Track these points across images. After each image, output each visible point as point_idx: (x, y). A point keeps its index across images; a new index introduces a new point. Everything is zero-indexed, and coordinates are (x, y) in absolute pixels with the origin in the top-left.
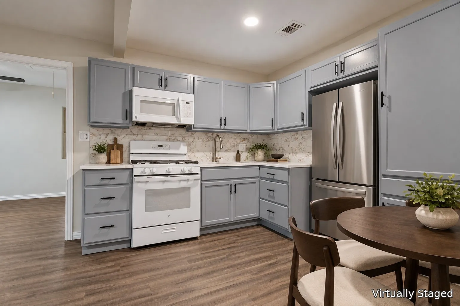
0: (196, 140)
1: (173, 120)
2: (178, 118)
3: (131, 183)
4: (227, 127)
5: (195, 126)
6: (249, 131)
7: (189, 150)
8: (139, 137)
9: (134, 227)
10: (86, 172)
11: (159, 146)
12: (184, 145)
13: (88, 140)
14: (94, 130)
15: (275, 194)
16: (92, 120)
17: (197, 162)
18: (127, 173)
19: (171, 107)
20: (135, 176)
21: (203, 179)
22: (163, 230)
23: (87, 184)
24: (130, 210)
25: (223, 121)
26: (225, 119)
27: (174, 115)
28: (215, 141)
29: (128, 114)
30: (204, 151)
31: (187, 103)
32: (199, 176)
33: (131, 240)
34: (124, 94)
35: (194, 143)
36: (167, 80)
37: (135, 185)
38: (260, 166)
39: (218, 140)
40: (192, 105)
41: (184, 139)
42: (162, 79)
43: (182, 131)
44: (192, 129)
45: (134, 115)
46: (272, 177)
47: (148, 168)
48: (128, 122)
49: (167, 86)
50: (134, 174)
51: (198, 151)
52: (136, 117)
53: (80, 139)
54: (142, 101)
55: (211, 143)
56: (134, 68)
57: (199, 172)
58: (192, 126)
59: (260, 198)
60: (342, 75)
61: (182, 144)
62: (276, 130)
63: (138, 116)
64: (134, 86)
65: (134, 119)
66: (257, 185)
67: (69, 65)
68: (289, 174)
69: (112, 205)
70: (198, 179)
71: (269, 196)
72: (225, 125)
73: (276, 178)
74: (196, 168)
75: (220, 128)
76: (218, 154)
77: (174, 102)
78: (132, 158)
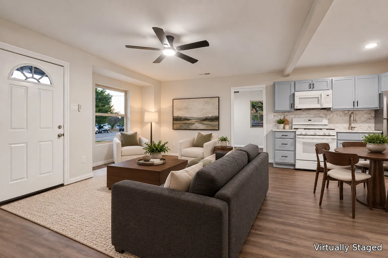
0: (336, 115)
1: (317, 106)
2: (321, 105)
3: (295, 139)
4: (358, 107)
5: (333, 108)
7: (330, 122)
8: (297, 116)
9: (297, 158)
11: (309, 120)
12: (326, 120)
13: (272, 118)
14: (276, 114)
16: (276, 110)
17: (334, 129)
18: (293, 134)
19: (317, 99)
20: (297, 135)
21: (338, 139)
22: (312, 163)
24: (295, 151)
25: (355, 103)
26: (357, 102)
27: (319, 103)
28: (350, 116)
29: (292, 105)
30: (341, 124)
31: (327, 96)
32: (335, 137)
33: (295, 165)
35: (333, 118)
36: (314, 84)
37: (297, 139)
39: (352, 115)
40: (331, 96)
41: (326, 116)
42: (310, 85)
43: (324, 111)
44: (331, 110)
45: (296, 106)
47: (304, 132)
48: (292, 109)
49: (314, 88)
50: (297, 134)
51: (337, 123)
52: (297, 107)
53: (269, 118)
54: (300, 98)
55: (347, 118)
56: (295, 82)
57: (335, 134)
58: (331, 108)
61: (324, 119)
63: (297, 106)
64: (295, 91)
65: (296, 108)
69: (287, 147)
70: (335, 139)
72: (357, 106)
74: (333, 133)
75: (353, 108)
76: (353, 125)
77: (319, 96)
78: (294, 127)
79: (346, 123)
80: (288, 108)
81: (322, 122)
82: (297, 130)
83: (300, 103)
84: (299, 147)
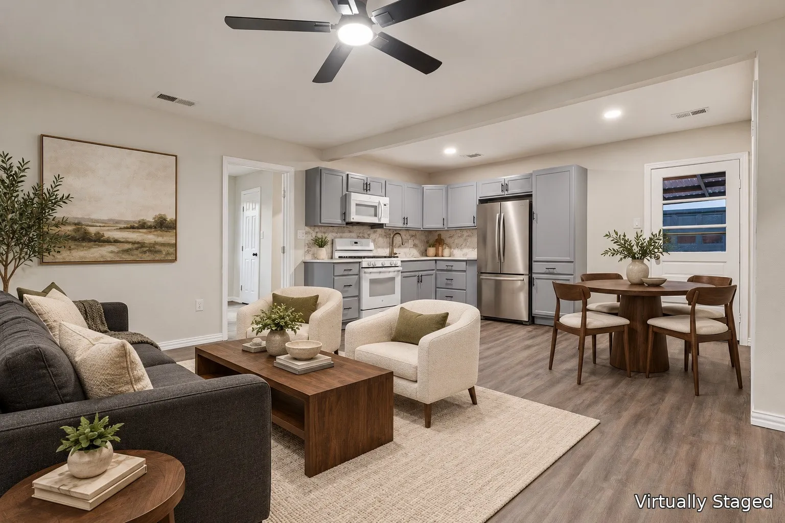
0: (378, 236)
1: (375, 220)
3: (358, 274)
4: (408, 226)
6: (422, 229)
9: (362, 309)
10: (335, 265)
11: (355, 243)
12: (370, 242)
13: (304, 238)
14: (309, 229)
15: (453, 282)
16: (322, 222)
18: (353, 266)
19: (373, 209)
20: (362, 268)
21: (402, 271)
23: (335, 275)
24: (359, 297)
25: (405, 220)
26: (407, 219)
27: (376, 215)
28: (393, 238)
29: (344, 214)
31: (385, 205)
34: (342, 198)
35: (379, 241)
36: (370, 186)
37: (362, 276)
38: (436, 260)
40: (388, 206)
41: (369, 236)
42: (366, 184)
44: (384, 227)
45: (351, 216)
46: (449, 268)
48: (344, 222)
49: (370, 190)
50: (362, 266)
51: (379, 247)
52: (353, 219)
53: (299, 237)
54: (357, 205)
55: (390, 241)
56: (348, 175)
57: (401, 265)
58: (385, 225)
59: (437, 287)
60: (506, 193)
62: (446, 229)
63: (354, 217)
64: (347, 190)
65: (351, 220)
66: (433, 276)
67: (292, 170)
68: (466, 265)
69: (350, 292)
70: (400, 271)
71: (447, 284)
72: (407, 224)
73: (454, 268)
74: (398, 262)
75: (402, 226)
76: (395, 251)
77: (377, 205)
78: (337, 255)
79: (387, 248)
80: (339, 221)
81: (368, 245)
82: (363, 260)
83: (357, 213)
84: (366, 286)
